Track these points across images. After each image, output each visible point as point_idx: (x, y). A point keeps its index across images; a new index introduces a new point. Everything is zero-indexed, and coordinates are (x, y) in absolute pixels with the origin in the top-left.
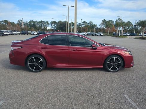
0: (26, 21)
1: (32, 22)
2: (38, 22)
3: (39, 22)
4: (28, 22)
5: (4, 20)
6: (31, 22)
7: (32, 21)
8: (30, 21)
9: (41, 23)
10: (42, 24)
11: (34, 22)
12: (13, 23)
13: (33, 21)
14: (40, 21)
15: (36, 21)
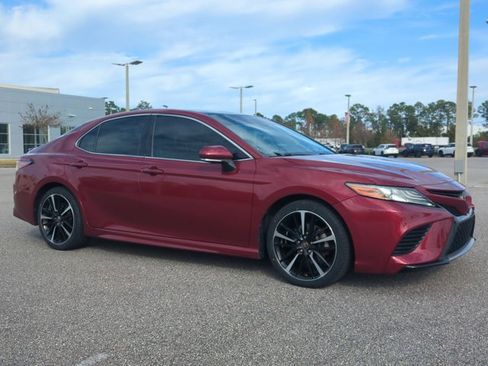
0: (379, 108)
1: (401, 110)
2: (425, 109)
3: (431, 106)
4: (387, 108)
5: (306, 111)
6: (396, 108)
7: (402, 104)
8: (395, 105)
9: (437, 112)
10: (441, 116)
11: (410, 109)
12: (334, 117)
13: (407, 104)
14: (435, 101)
15: (419, 104)
